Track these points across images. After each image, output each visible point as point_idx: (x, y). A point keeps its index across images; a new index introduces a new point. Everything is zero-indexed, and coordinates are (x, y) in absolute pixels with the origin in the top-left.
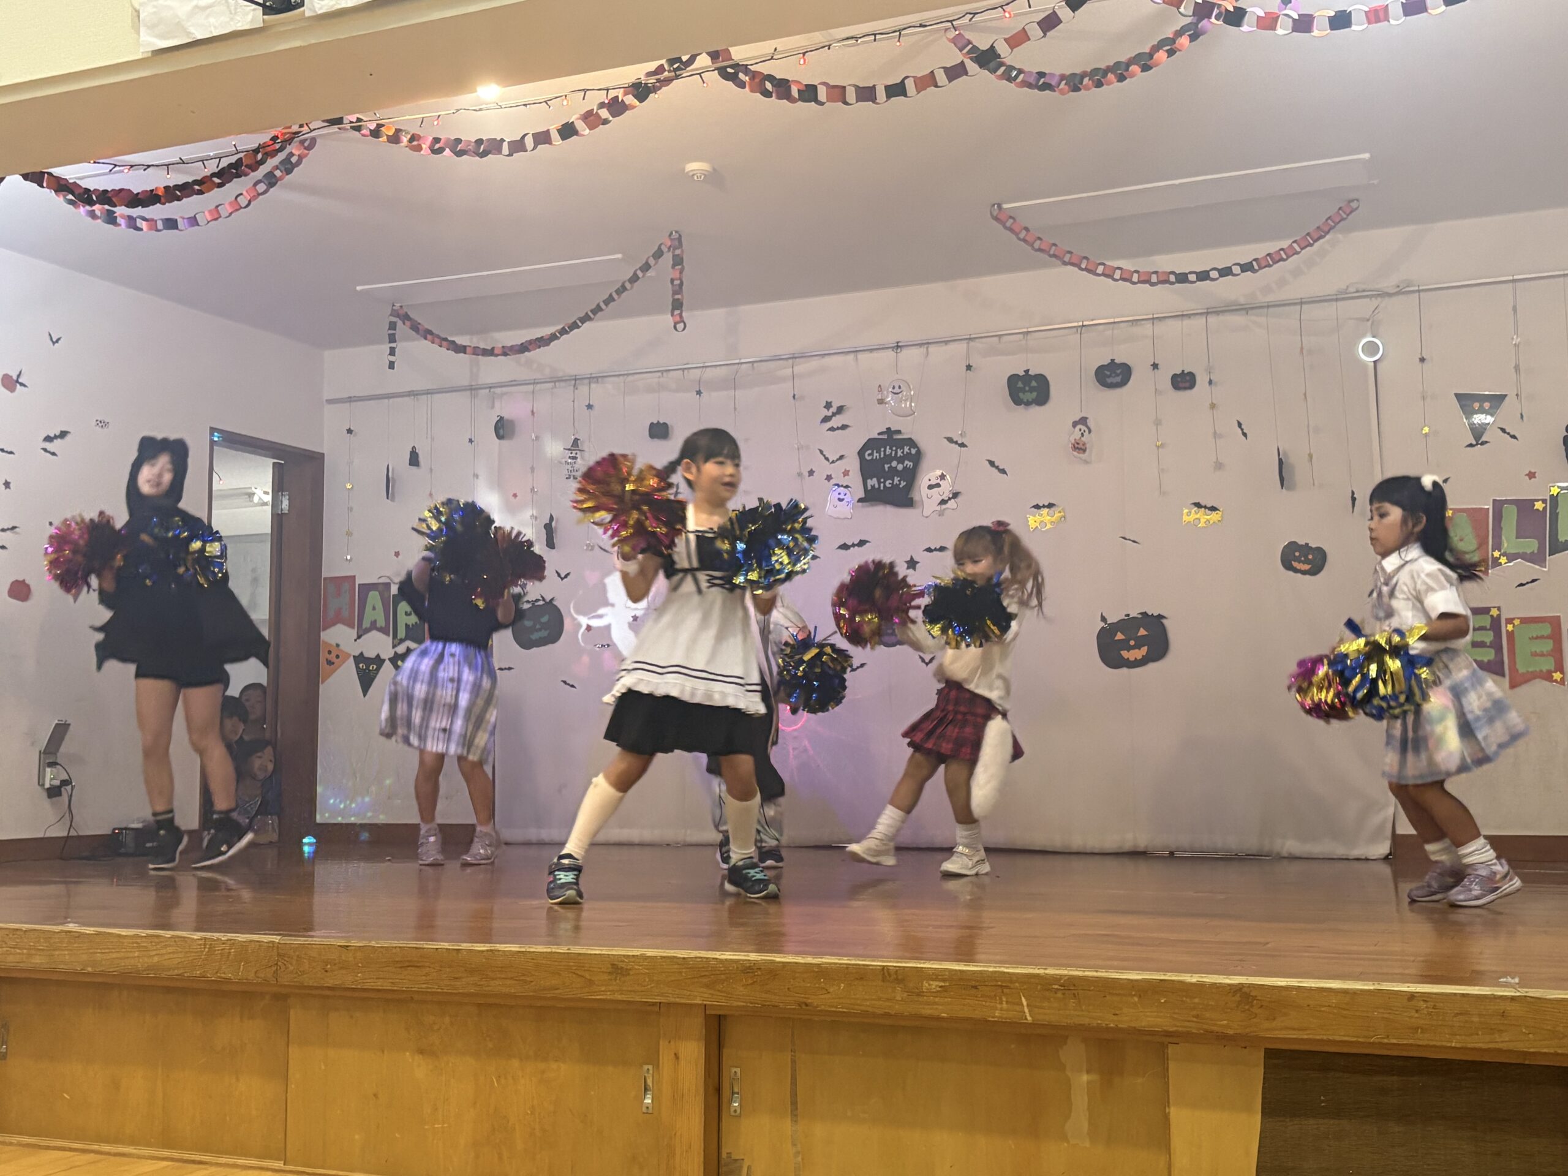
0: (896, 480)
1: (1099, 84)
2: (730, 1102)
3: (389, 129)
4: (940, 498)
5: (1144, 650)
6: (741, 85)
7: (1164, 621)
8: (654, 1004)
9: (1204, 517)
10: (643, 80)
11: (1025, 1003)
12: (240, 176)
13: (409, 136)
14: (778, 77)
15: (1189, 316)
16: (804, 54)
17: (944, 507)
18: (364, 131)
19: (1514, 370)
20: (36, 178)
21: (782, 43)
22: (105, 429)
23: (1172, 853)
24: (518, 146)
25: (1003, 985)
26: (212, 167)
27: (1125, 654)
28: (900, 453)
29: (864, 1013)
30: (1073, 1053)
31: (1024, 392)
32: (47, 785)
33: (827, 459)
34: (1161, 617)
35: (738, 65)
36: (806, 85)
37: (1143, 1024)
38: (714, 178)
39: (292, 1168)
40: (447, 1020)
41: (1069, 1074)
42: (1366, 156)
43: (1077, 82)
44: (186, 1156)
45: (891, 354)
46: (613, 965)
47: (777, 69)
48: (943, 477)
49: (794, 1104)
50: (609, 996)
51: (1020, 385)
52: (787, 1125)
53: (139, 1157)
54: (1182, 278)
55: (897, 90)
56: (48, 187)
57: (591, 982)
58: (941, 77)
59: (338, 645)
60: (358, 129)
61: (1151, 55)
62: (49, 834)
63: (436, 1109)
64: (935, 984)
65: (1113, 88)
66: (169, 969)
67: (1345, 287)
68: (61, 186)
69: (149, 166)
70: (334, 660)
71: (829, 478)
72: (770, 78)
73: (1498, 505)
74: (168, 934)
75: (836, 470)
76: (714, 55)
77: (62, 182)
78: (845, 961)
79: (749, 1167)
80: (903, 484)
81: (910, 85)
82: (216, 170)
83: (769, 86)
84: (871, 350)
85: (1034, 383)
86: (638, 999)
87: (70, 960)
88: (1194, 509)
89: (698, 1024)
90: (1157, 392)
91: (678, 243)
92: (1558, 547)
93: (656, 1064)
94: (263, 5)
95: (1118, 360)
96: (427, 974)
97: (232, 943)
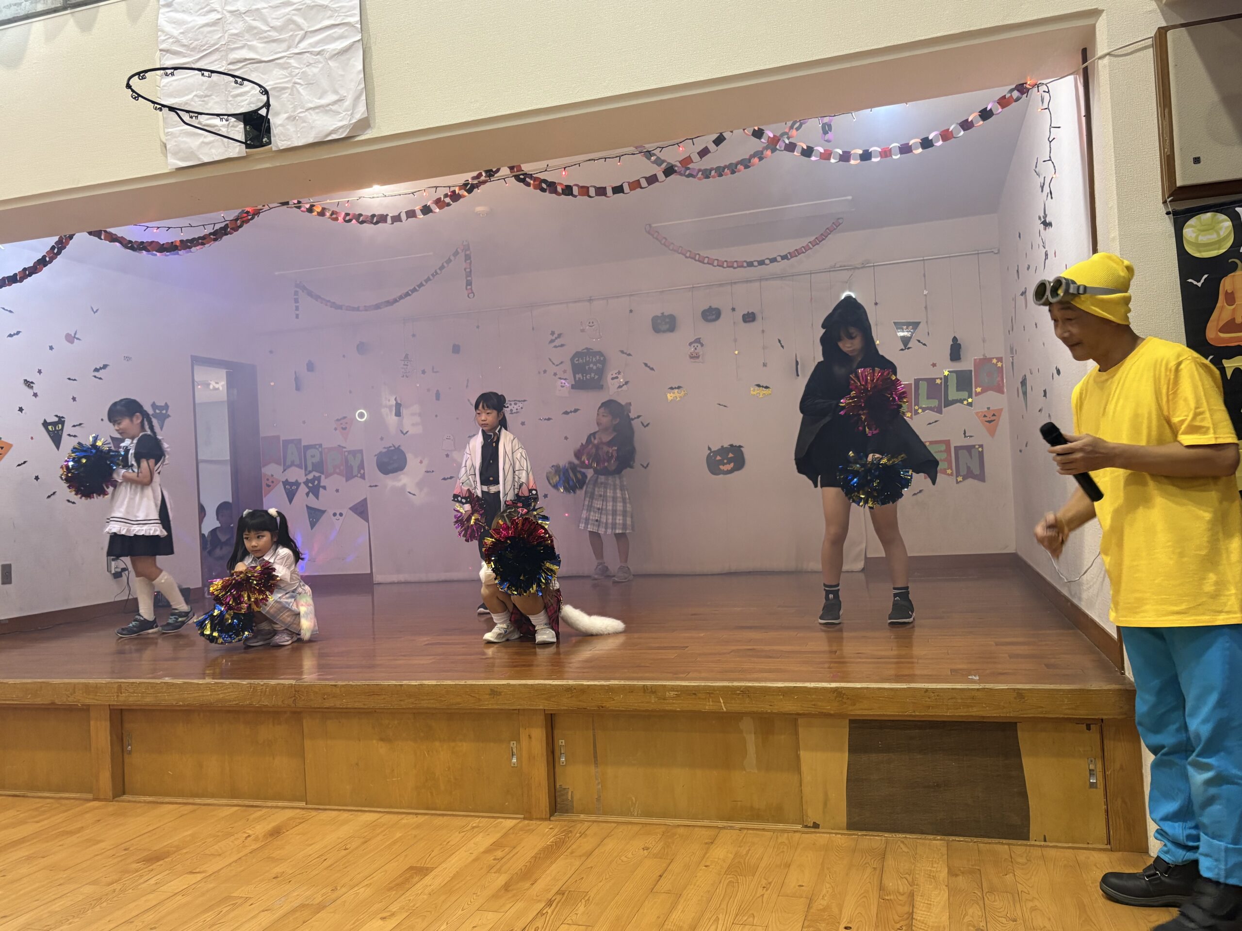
0: (593, 375)
1: (720, 175)
2: (559, 759)
3: (318, 207)
4: (618, 384)
5: (732, 465)
6: (528, 185)
7: (742, 449)
8: (515, 710)
9: (761, 392)
10: (470, 181)
11: (722, 701)
12: (227, 234)
13: (330, 212)
14: (549, 180)
15: (751, 281)
16: (565, 168)
17: (620, 390)
18: (302, 209)
19: (924, 309)
20: (97, 234)
21: (553, 162)
22: (130, 362)
23: (749, 572)
24: (397, 219)
25: (711, 692)
26: (209, 230)
28: (594, 359)
29: (636, 710)
30: (747, 725)
31: (662, 325)
32: (113, 572)
33: (554, 364)
34: (740, 447)
35: (526, 174)
36: (567, 186)
37: (787, 709)
38: (492, 214)
39: (310, 806)
40: (396, 722)
41: (745, 734)
42: (850, 198)
43: (708, 173)
44: (247, 803)
45: (587, 304)
46: (491, 690)
47: (549, 177)
48: (619, 373)
49: (595, 757)
50: (490, 707)
51: (659, 321)
52: (592, 769)
54: (750, 264)
55: (618, 190)
56: (105, 240)
57: (480, 700)
58: (644, 183)
59: (272, 476)
60: (299, 208)
61: (749, 160)
62: (117, 600)
63: (393, 770)
64: (672, 693)
65: (728, 177)
66: (231, 701)
67: (834, 265)
68: (113, 238)
69: (169, 228)
70: (270, 484)
71: (555, 374)
72: (545, 181)
73: (917, 381)
75: (559, 370)
76: (511, 168)
77: (114, 237)
78: (622, 682)
79: (572, 792)
80: (596, 377)
81: (626, 188)
82: (212, 231)
83: (544, 186)
84: (575, 302)
85: (667, 320)
86: (507, 707)
87: (168, 699)
88: (757, 388)
89: (540, 719)
90: (734, 323)
91: (467, 248)
92: (948, 403)
93: (518, 741)
94: (245, 143)
95: (713, 307)
96: (384, 699)
97: (267, 685)
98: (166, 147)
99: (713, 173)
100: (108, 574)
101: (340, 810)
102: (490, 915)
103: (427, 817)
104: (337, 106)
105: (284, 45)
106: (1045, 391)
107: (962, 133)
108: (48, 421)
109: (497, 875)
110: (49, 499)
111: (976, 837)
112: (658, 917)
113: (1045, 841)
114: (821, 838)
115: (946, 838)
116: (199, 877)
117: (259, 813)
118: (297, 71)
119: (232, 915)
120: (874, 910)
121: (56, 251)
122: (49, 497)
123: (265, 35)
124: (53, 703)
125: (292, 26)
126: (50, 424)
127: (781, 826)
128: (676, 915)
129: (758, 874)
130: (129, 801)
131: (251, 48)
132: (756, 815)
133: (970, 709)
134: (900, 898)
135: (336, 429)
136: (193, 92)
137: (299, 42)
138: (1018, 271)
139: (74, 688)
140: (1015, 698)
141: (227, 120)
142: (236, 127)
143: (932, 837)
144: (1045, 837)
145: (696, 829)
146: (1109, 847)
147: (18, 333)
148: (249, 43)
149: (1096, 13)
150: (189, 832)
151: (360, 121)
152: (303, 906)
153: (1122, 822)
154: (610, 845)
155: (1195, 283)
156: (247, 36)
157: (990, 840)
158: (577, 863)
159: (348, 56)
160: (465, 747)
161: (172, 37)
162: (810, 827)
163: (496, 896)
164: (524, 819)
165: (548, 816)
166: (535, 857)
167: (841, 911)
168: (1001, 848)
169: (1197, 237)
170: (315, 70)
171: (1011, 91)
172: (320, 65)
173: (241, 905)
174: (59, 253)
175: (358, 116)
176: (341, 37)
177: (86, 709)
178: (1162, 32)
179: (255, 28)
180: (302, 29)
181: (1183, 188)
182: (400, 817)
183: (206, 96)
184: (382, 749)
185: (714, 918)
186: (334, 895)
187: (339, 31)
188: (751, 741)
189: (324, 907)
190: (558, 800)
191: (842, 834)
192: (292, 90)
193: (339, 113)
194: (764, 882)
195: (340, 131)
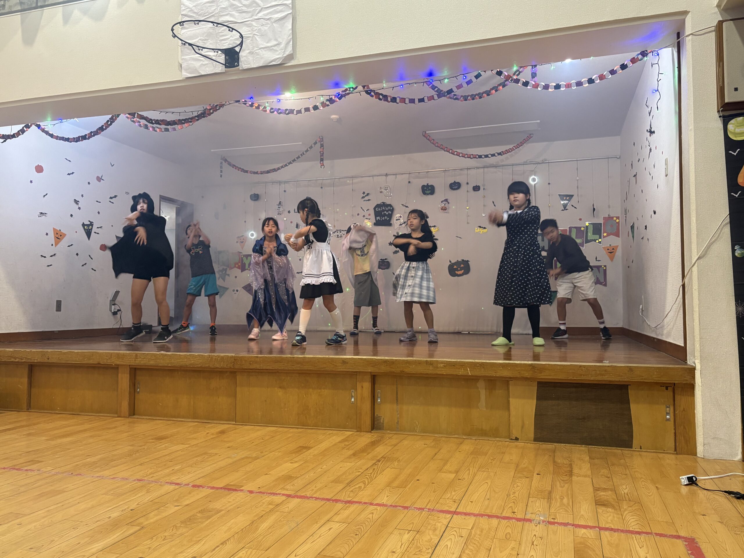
0: (386, 217)
1: (473, 99)
2: (377, 400)
3: (256, 104)
4: (400, 223)
5: (463, 271)
6: (372, 96)
7: (469, 262)
8: (355, 372)
9: (482, 230)
10: (341, 93)
11: (469, 370)
12: (204, 117)
13: (263, 107)
14: (384, 94)
15: (478, 168)
16: (393, 88)
17: (400, 226)
18: (247, 105)
19: (576, 188)
20: (133, 115)
21: (386, 84)
22: (128, 195)
23: (469, 333)
24: (299, 112)
25: (463, 365)
26: (195, 114)
27: (457, 272)
28: (387, 209)
29: (421, 374)
30: (481, 384)
31: (427, 190)
32: (113, 311)
33: (363, 210)
34: (468, 261)
35: (372, 90)
36: (393, 97)
37: (504, 375)
38: (339, 121)
39: (238, 423)
40: (289, 378)
41: (479, 389)
42: (539, 121)
43: (466, 98)
44: (203, 421)
45: (385, 177)
46: (343, 361)
47: (384, 92)
48: (401, 217)
49: (397, 400)
50: (342, 370)
51: (425, 188)
52: (395, 406)
53: (187, 422)
54: (480, 157)
55: (421, 100)
57: (336, 365)
58: (436, 97)
60: (245, 104)
61: (490, 91)
62: (114, 327)
63: (285, 404)
64: (442, 365)
65: (477, 100)
66: (197, 365)
67: (526, 160)
69: (173, 113)
71: (364, 216)
72: (382, 94)
73: (570, 228)
74: (196, 354)
75: (366, 213)
76: (364, 87)
77: (142, 117)
79: (383, 419)
80: (388, 219)
81: (426, 99)
82: (197, 115)
83: (381, 97)
84: (378, 176)
85: (430, 188)
86: (351, 370)
87: (162, 363)
88: (479, 228)
89: (368, 378)
90: (468, 191)
91: (322, 140)
92: (587, 241)
93: (356, 390)
94: (225, 65)
95: (456, 181)
96: (284, 364)
97: (219, 356)
98: (181, 66)
99: (469, 98)
100: (110, 312)
101: (255, 425)
102: (348, 464)
103: (303, 429)
104: (276, 47)
105: (250, 14)
106: (646, 226)
107: (610, 76)
108: (85, 224)
109: (348, 450)
110: (83, 267)
111: (603, 446)
112: (438, 468)
113: (641, 449)
114: (520, 444)
115: (587, 446)
116: (187, 446)
117: (210, 425)
118: (256, 28)
119: (211, 459)
120: (551, 469)
121: (109, 123)
122: (83, 265)
123: (240, 9)
124: (99, 364)
125: (254, 5)
126: (87, 225)
127: (498, 439)
128: (446, 467)
129: (488, 455)
130: (138, 418)
131: (232, 16)
132: (484, 433)
133: (604, 377)
134: (565, 465)
135: (237, 242)
136: (198, 37)
137: (258, 13)
138: (632, 164)
139: (111, 355)
140: (628, 371)
141: (217, 52)
142: (221, 57)
143: (580, 446)
144: (641, 446)
145: (452, 439)
146: (675, 452)
147: (73, 173)
148: (230, 13)
149: (686, 13)
150: (176, 430)
151: (288, 55)
152: (247, 458)
153: (683, 438)
154: (405, 442)
155: (733, 153)
156: (230, 9)
157: (611, 448)
158: (390, 448)
159: (284, 21)
160: (326, 392)
161: (189, 8)
162: (513, 440)
163: (349, 457)
164: (357, 431)
165: (370, 430)
166: (366, 445)
167: (534, 469)
168: (618, 451)
169: (735, 129)
170: (266, 28)
171: (638, 54)
172: (269, 26)
173: (214, 456)
174: (111, 124)
175: (287, 53)
176: (281, 11)
177: (116, 368)
178: (720, 23)
179: (235, 5)
180: (260, 7)
181: (728, 104)
182: (289, 429)
183: (205, 40)
184: (280, 393)
185: (467, 469)
186: (263, 454)
187: (280, 8)
188: (483, 393)
189: (259, 458)
190: (376, 423)
191: (531, 443)
192: (252, 38)
193: (277, 51)
194: (492, 458)
195: (277, 60)
